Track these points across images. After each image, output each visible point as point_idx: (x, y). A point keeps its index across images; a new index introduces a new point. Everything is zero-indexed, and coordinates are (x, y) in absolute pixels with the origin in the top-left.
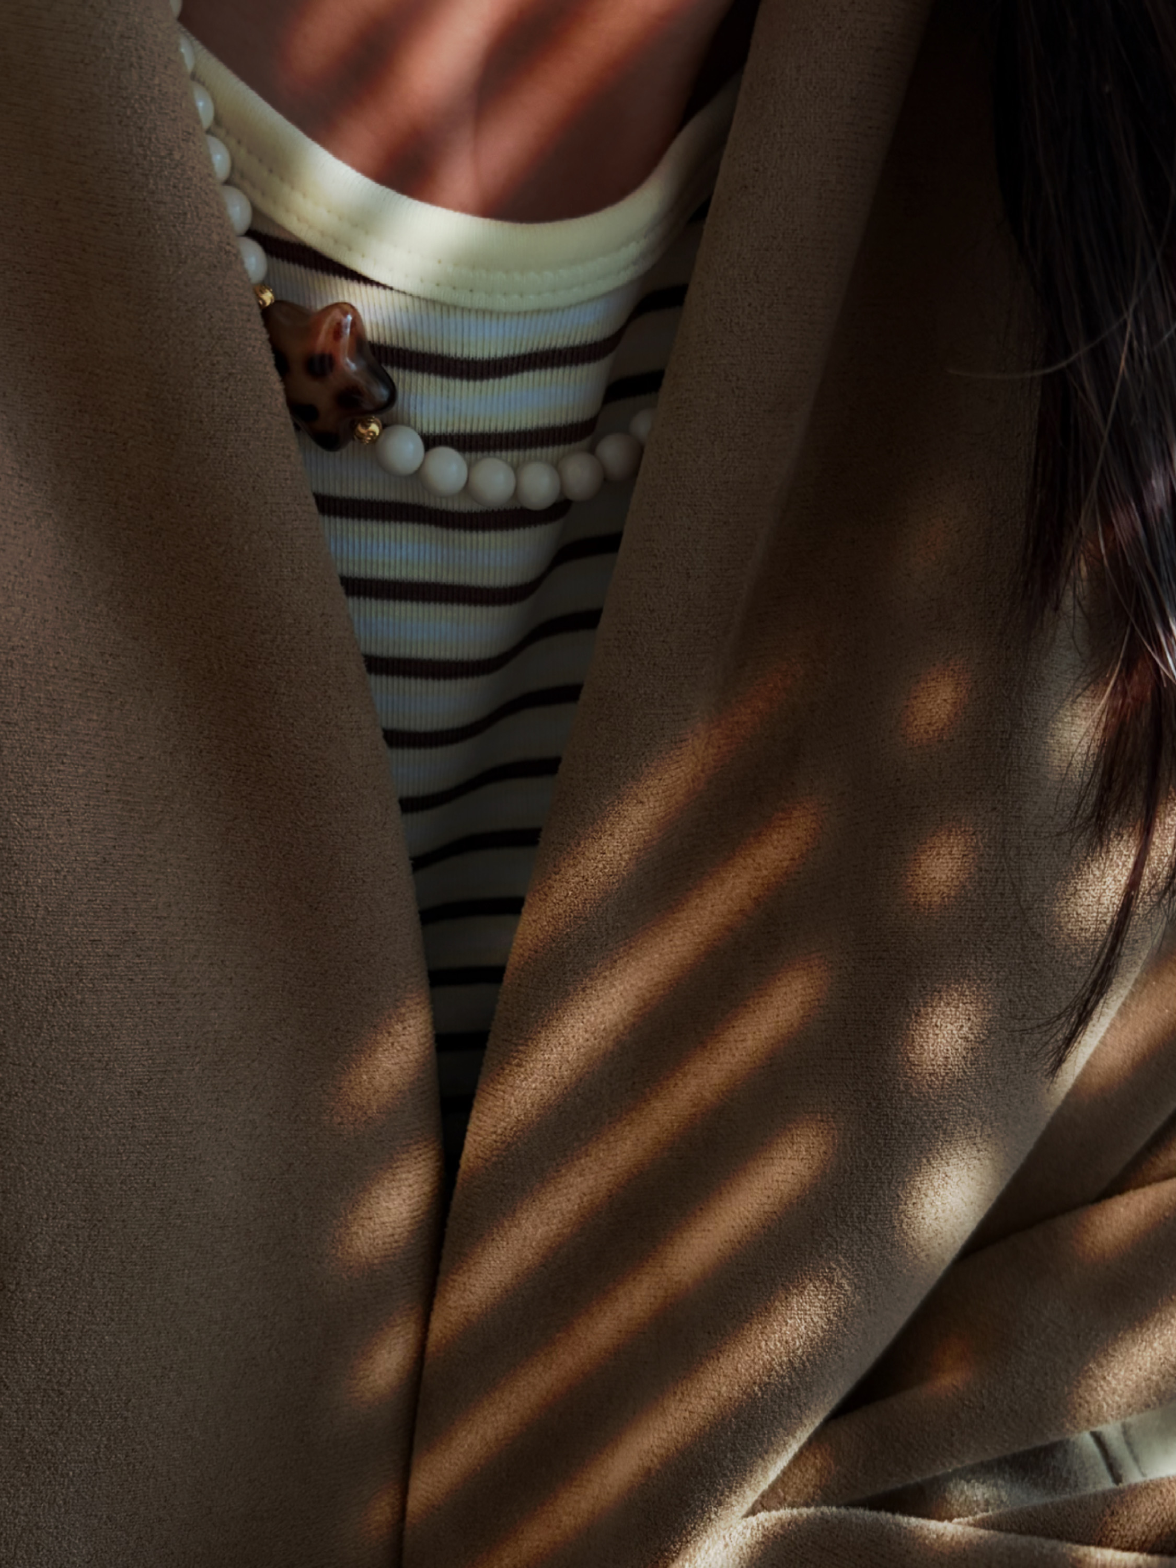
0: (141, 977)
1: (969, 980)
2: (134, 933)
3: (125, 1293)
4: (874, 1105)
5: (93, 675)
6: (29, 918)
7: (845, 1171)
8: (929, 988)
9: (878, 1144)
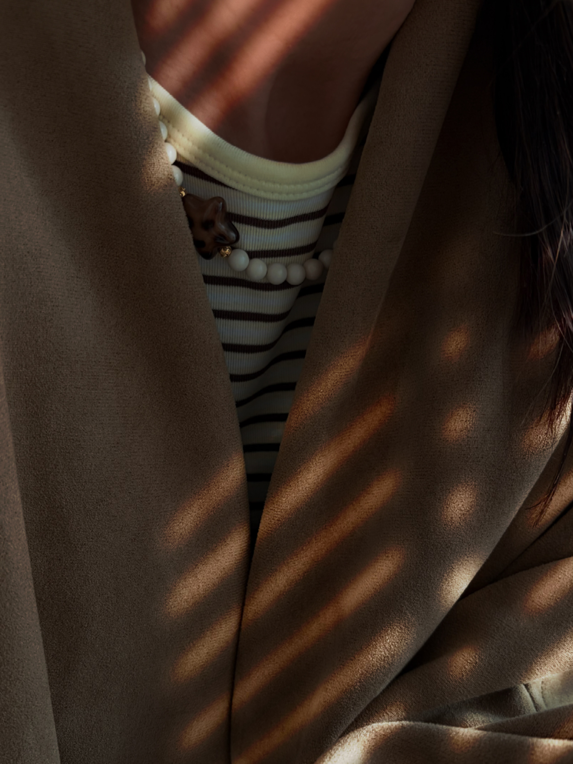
0: (134, 491)
1: (462, 485)
2: (130, 473)
3: (132, 623)
4: (420, 537)
5: (110, 363)
6: (89, 469)
7: (408, 565)
8: (444, 488)
9: (422, 554)
